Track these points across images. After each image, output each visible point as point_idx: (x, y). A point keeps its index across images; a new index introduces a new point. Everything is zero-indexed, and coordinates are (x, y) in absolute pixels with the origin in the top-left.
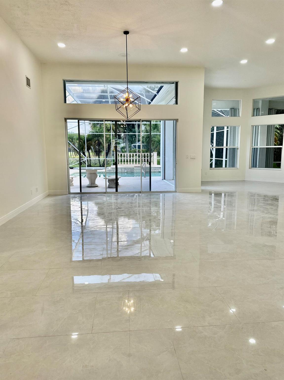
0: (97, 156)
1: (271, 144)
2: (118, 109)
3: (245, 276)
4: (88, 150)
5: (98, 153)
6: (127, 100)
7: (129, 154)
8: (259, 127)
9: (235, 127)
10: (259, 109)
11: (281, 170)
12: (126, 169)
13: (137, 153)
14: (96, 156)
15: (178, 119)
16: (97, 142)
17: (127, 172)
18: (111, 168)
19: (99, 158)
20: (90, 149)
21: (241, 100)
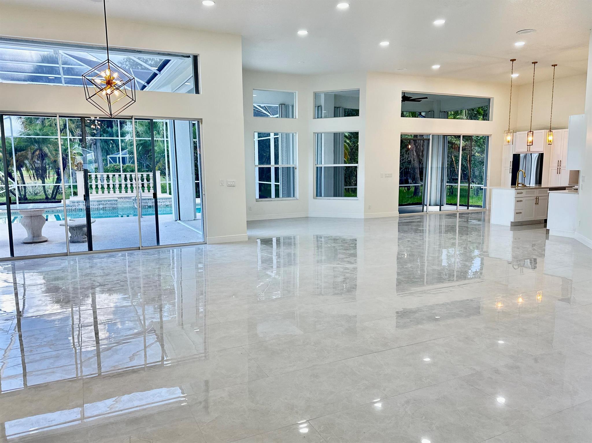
0: (40, 180)
1: (340, 162)
2: (90, 98)
3: (349, 390)
4: (19, 168)
5: (41, 174)
6: (109, 83)
7: (105, 175)
8: (323, 135)
9: (289, 134)
10: (321, 106)
11: (357, 200)
12: (103, 202)
13: (122, 173)
14: (38, 179)
15: (201, 119)
16: (37, 153)
17: (104, 209)
18: (70, 201)
19: (43, 182)
20: (22, 167)
21: (297, 92)
